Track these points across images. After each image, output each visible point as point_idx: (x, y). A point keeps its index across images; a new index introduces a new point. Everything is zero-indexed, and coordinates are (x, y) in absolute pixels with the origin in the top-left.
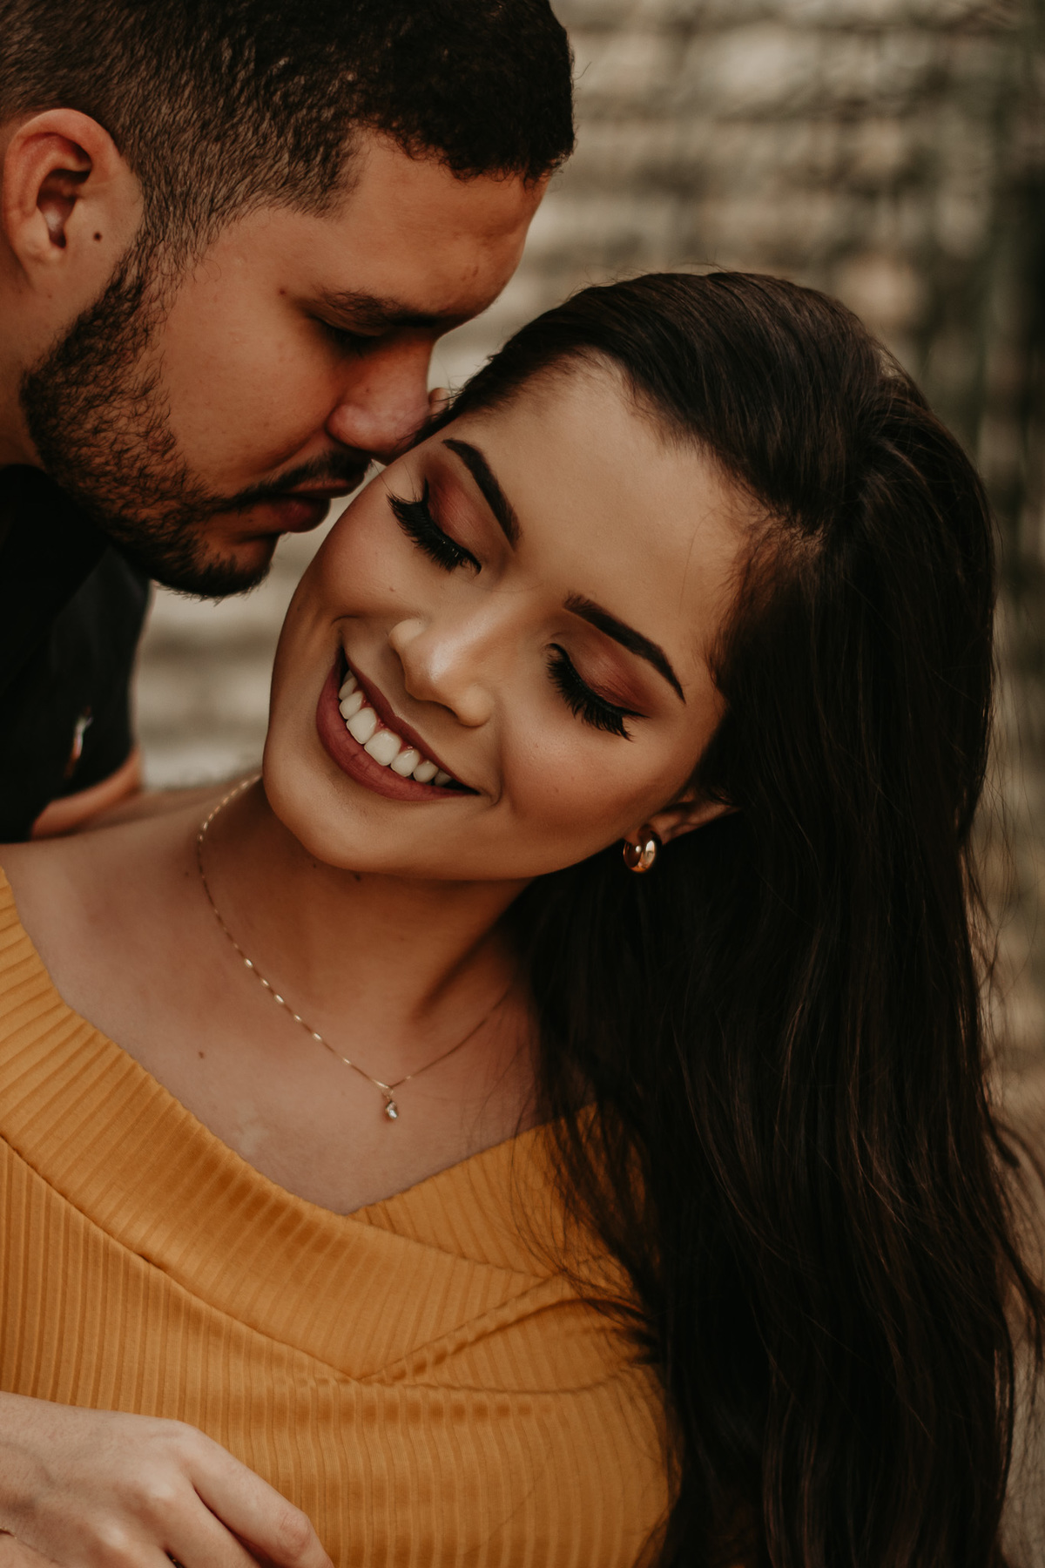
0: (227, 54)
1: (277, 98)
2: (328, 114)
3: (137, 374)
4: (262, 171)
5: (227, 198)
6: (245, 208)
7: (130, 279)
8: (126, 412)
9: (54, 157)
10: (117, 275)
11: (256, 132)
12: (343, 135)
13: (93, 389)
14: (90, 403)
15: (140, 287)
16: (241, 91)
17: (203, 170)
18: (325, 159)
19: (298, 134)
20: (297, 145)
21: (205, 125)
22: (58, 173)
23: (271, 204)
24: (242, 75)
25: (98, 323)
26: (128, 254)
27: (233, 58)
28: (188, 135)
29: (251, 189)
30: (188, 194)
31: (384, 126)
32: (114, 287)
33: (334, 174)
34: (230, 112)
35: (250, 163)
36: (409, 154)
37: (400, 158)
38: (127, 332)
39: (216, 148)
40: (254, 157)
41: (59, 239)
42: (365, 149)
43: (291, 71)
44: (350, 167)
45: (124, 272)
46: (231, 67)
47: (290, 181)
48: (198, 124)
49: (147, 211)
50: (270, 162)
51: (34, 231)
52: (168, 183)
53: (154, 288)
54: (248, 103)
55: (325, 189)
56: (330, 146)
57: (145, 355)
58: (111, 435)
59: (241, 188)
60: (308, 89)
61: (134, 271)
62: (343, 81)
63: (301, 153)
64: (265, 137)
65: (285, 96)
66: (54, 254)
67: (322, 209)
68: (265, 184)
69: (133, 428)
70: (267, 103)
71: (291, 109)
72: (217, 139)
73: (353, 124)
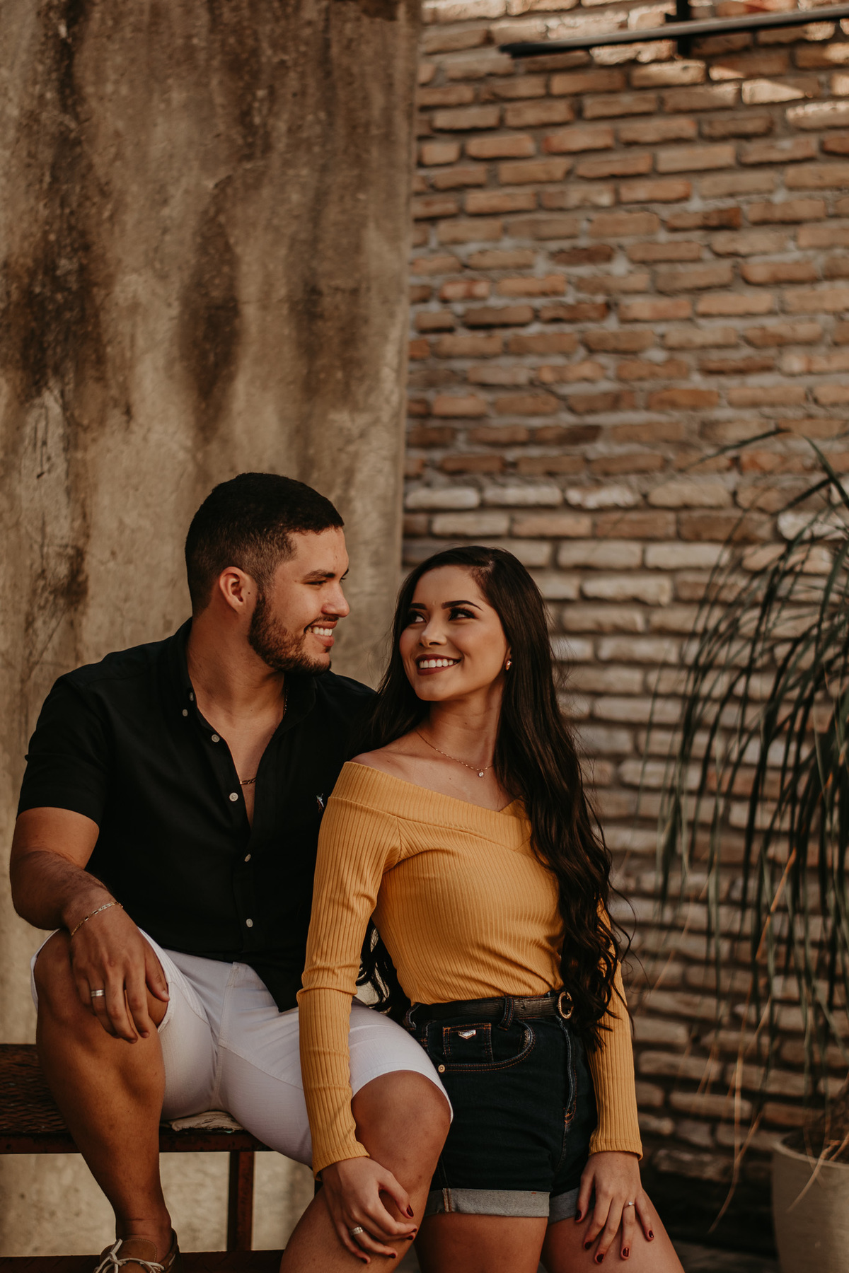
0: (253, 536)
1: (269, 539)
2: (281, 535)
3: (271, 618)
4: (275, 558)
5: (271, 568)
6: (277, 567)
7: (261, 599)
8: (273, 629)
9: (233, 580)
10: (257, 600)
11: (268, 549)
12: (284, 537)
13: (263, 629)
14: (264, 633)
15: (264, 598)
16: (260, 542)
17: (263, 565)
18: (286, 546)
19: (277, 544)
20: (279, 547)
21: (257, 555)
22: (233, 584)
23: (281, 564)
24: (258, 538)
25: (258, 612)
26: (258, 593)
27: (255, 535)
28: (255, 560)
29: (275, 563)
30: (262, 573)
31: (295, 531)
32: (258, 603)
33: (290, 548)
34: (260, 548)
35: (271, 557)
36: (304, 534)
37: (303, 537)
38: (265, 610)
39: (262, 559)
40: (272, 555)
41: (241, 600)
42: (294, 538)
43: (268, 530)
44: (293, 545)
45: (259, 597)
46: (255, 538)
47: (282, 556)
49: (257, 582)
50: (275, 554)
51: (233, 600)
52: (257, 573)
53: (267, 597)
54: (263, 543)
55: (290, 552)
56: (286, 542)
57: (272, 613)
58: (272, 638)
59: (273, 565)
60: (274, 532)
61: (261, 596)
62: (281, 526)
63: (281, 548)
64: (271, 549)
65: (270, 537)
66: (241, 603)
67: (292, 558)
68: (277, 560)
69: (276, 633)
70: (267, 541)
71: (272, 539)
72: (262, 556)
73: (288, 534)
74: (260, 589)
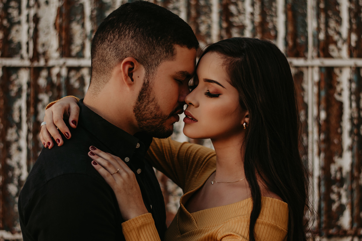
0: (151, 39)
1: (161, 44)
2: (169, 44)
3: (151, 97)
4: (162, 57)
5: (158, 63)
6: (160, 64)
7: (146, 81)
9: (128, 66)
10: (144, 82)
11: (159, 50)
12: (172, 46)
15: (148, 82)
16: (155, 44)
17: (153, 60)
18: (171, 51)
19: (166, 48)
21: (151, 52)
23: (165, 61)
24: (154, 42)
25: (143, 91)
26: (145, 77)
27: (152, 39)
28: (148, 55)
29: (161, 60)
30: (151, 65)
32: (144, 84)
33: (173, 53)
34: (154, 49)
38: (148, 91)
39: (153, 55)
40: (160, 55)
41: (132, 80)
42: (176, 48)
43: (161, 39)
44: (175, 51)
45: (145, 81)
46: (152, 41)
47: (166, 57)
48: (150, 52)
49: (145, 70)
50: (163, 55)
52: (147, 64)
53: (150, 81)
54: (157, 46)
55: (172, 56)
59: (159, 61)
60: (165, 41)
61: (146, 80)
62: (169, 38)
63: (167, 51)
64: (161, 51)
66: (132, 83)
67: (172, 60)
68: (163, 59)
70: (159, 45)
71: (163, 45)
72: (153, 54)
73: (173, 44)
74: (147, 75)
